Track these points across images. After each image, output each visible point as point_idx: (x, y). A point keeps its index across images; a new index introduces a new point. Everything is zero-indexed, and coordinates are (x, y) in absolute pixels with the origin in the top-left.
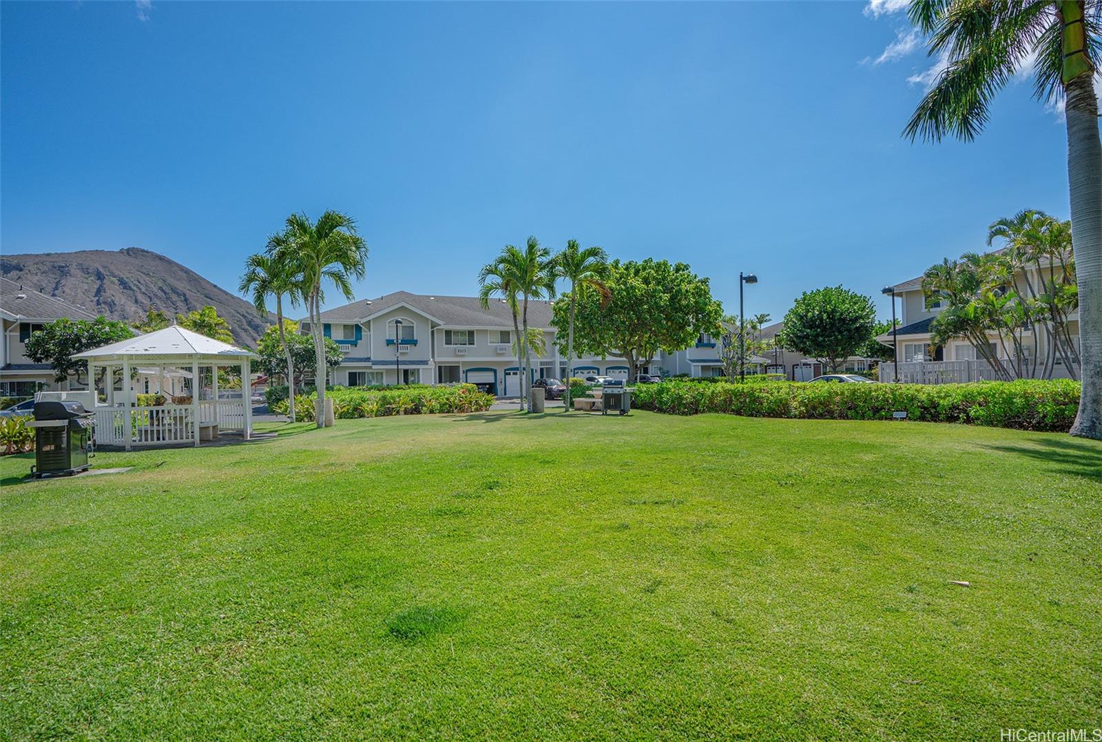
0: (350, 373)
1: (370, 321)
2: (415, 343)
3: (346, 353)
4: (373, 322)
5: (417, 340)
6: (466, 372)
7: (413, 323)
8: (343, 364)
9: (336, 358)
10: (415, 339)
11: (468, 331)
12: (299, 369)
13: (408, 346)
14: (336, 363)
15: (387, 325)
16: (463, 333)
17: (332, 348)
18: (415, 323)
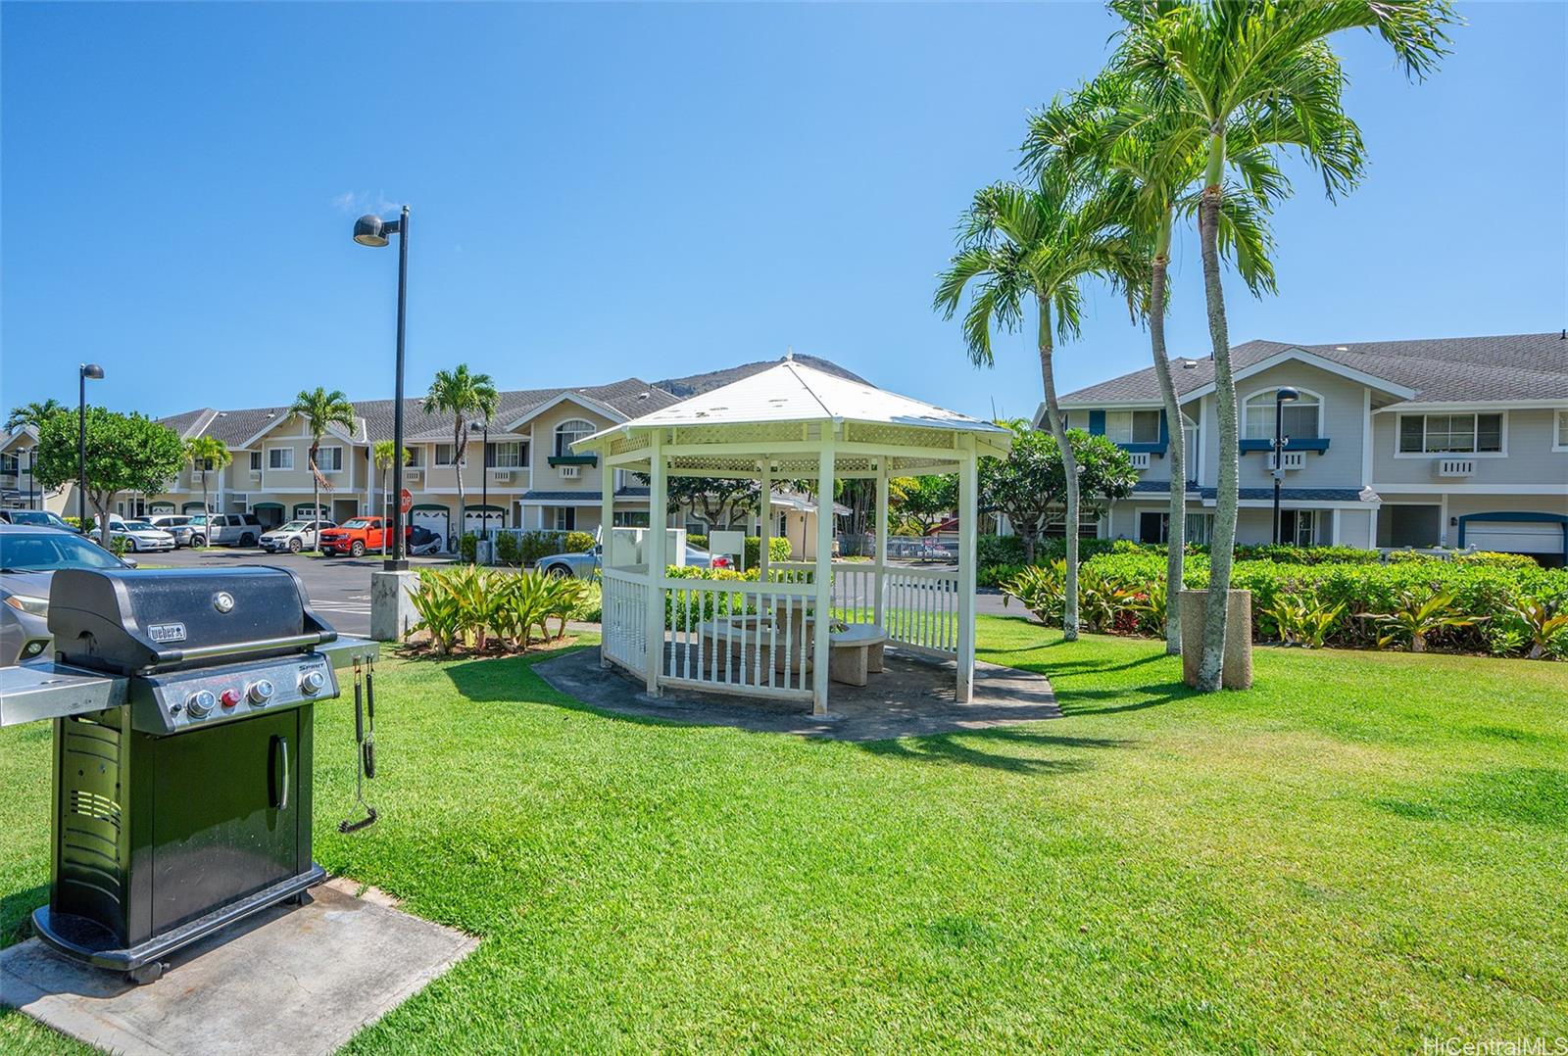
0: (1142, 514)
1: (1199, 399)
2: (1320, 447)
3: (1142, 472)
4: (1208, 402)
5: (1326, 442)
6: (1461, 523)
7: (1317, 400)
8: (1137, 496)
9: (1121, 481)
10: (1321, 436)
11: (1480, 417)
12: (1036, 502)
13: (1303, 454)
14: (1120, 491)
15: (1244, 407)
16: (1463, 421)
17: (1111, 460)
18: (1322, 399)
